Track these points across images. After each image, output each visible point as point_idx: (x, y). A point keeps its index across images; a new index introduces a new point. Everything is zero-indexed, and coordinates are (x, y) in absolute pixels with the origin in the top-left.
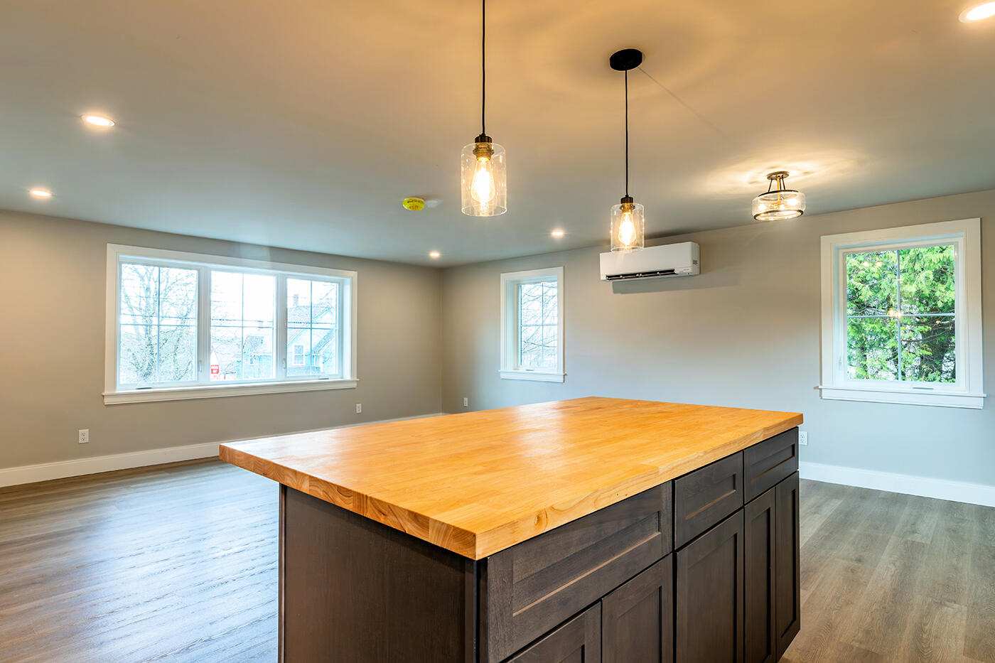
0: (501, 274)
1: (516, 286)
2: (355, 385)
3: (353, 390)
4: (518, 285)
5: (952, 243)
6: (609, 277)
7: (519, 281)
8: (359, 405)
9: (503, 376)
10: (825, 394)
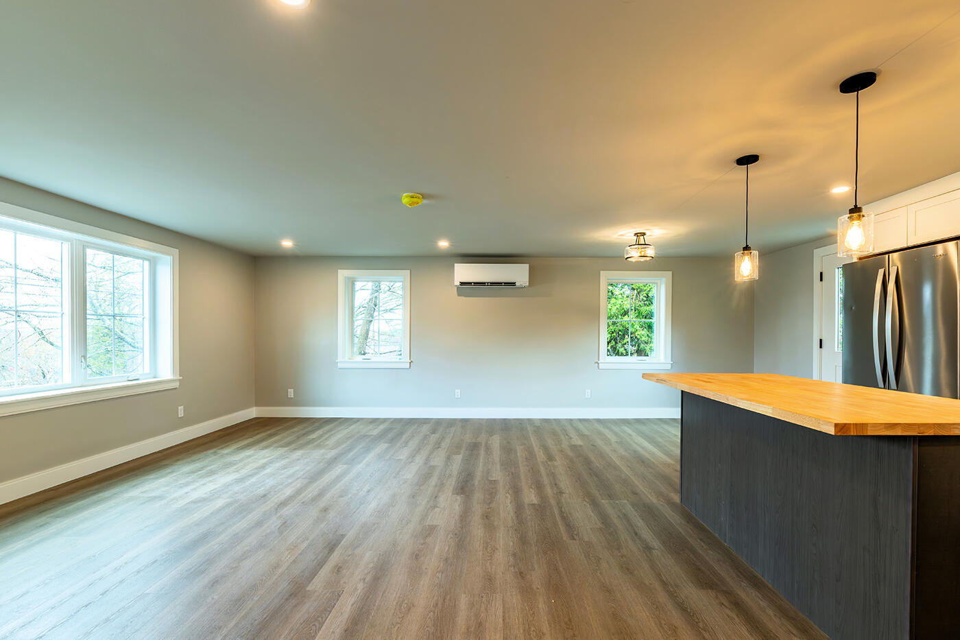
0: (339, 271)
1: (351, 284)
2: (177, 385)
3: (174, 391)
4: (351, 282)
5: (654, 283)
6: (461, 283)
7: (353, 278)
8: (181, 408)
9: (340, 365)
10: (601, 366)
